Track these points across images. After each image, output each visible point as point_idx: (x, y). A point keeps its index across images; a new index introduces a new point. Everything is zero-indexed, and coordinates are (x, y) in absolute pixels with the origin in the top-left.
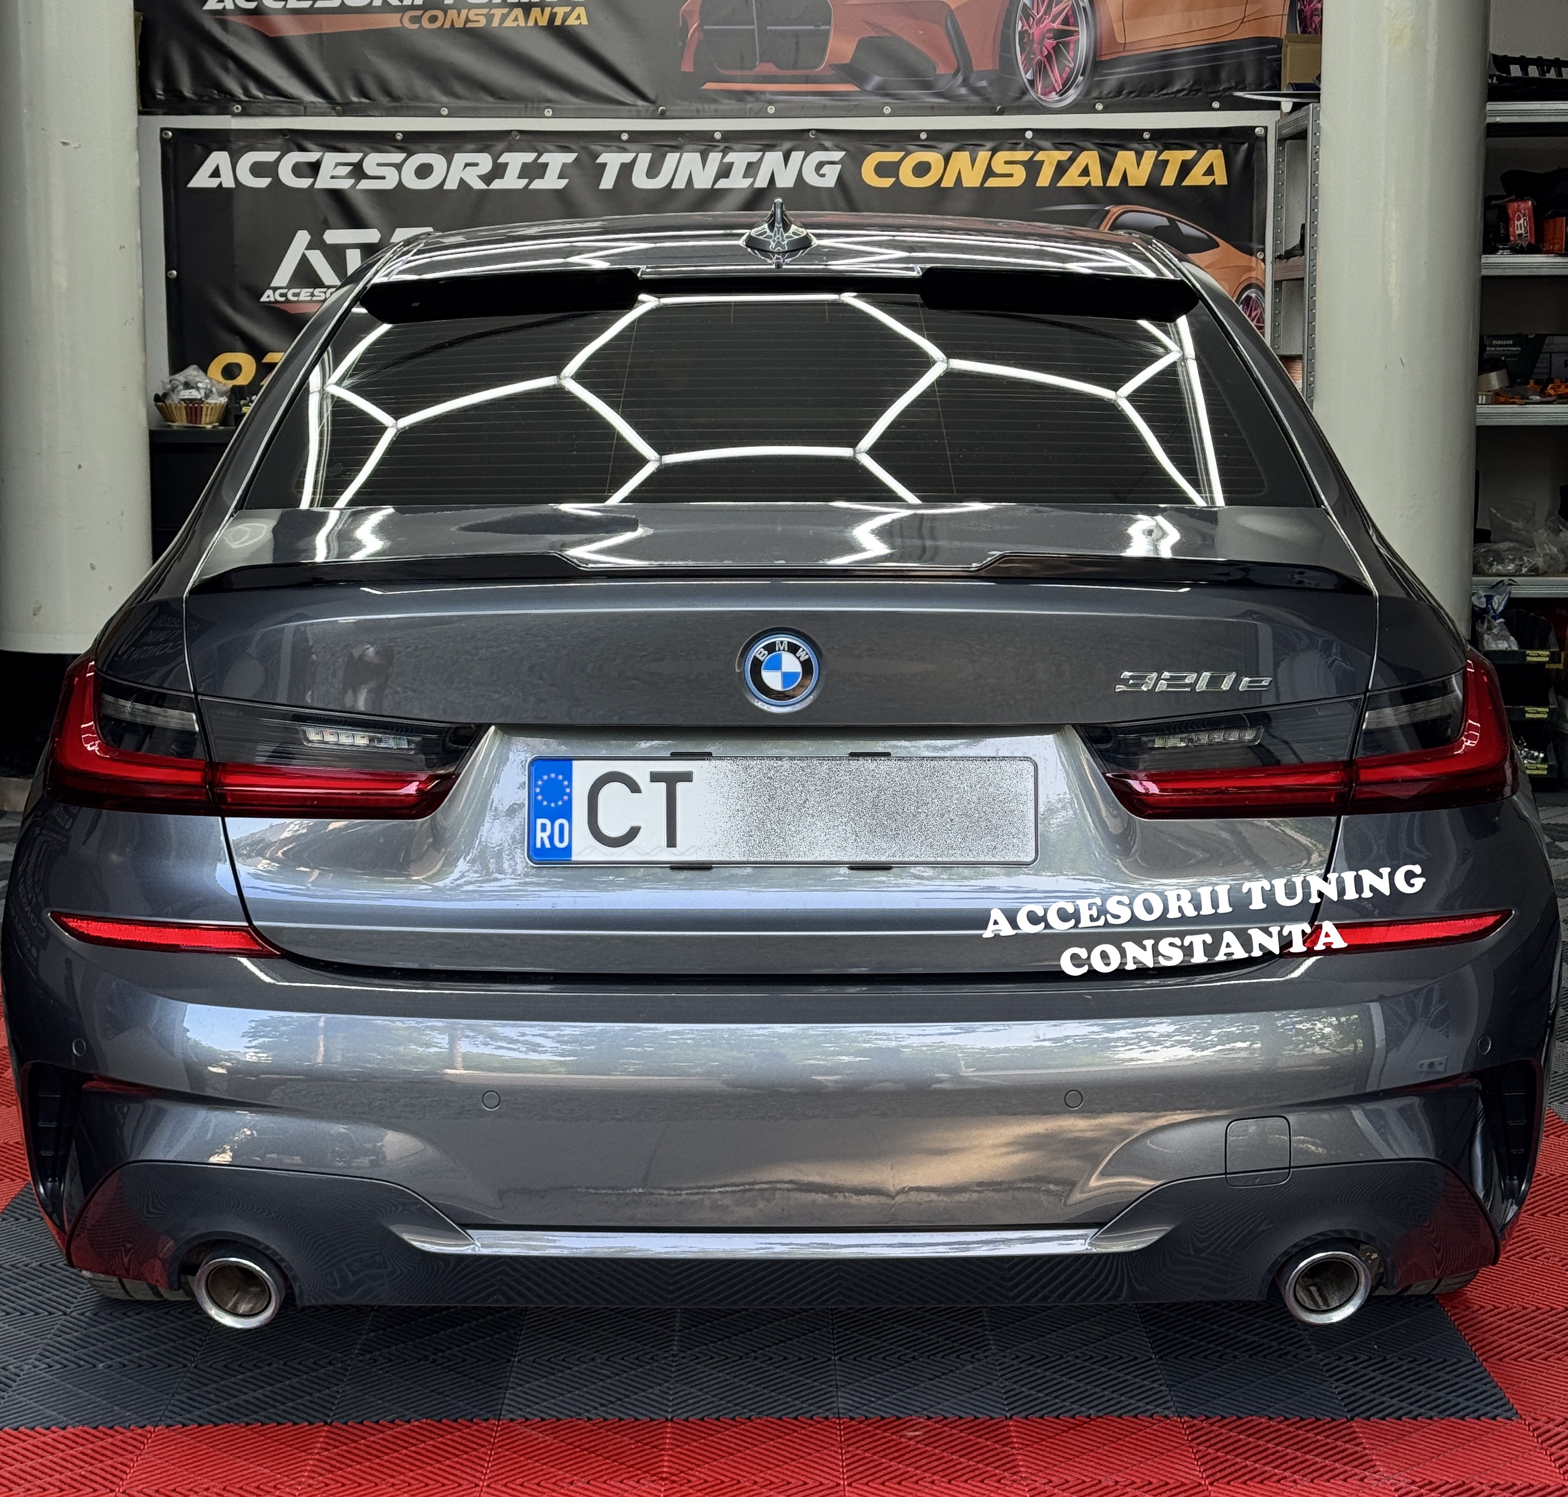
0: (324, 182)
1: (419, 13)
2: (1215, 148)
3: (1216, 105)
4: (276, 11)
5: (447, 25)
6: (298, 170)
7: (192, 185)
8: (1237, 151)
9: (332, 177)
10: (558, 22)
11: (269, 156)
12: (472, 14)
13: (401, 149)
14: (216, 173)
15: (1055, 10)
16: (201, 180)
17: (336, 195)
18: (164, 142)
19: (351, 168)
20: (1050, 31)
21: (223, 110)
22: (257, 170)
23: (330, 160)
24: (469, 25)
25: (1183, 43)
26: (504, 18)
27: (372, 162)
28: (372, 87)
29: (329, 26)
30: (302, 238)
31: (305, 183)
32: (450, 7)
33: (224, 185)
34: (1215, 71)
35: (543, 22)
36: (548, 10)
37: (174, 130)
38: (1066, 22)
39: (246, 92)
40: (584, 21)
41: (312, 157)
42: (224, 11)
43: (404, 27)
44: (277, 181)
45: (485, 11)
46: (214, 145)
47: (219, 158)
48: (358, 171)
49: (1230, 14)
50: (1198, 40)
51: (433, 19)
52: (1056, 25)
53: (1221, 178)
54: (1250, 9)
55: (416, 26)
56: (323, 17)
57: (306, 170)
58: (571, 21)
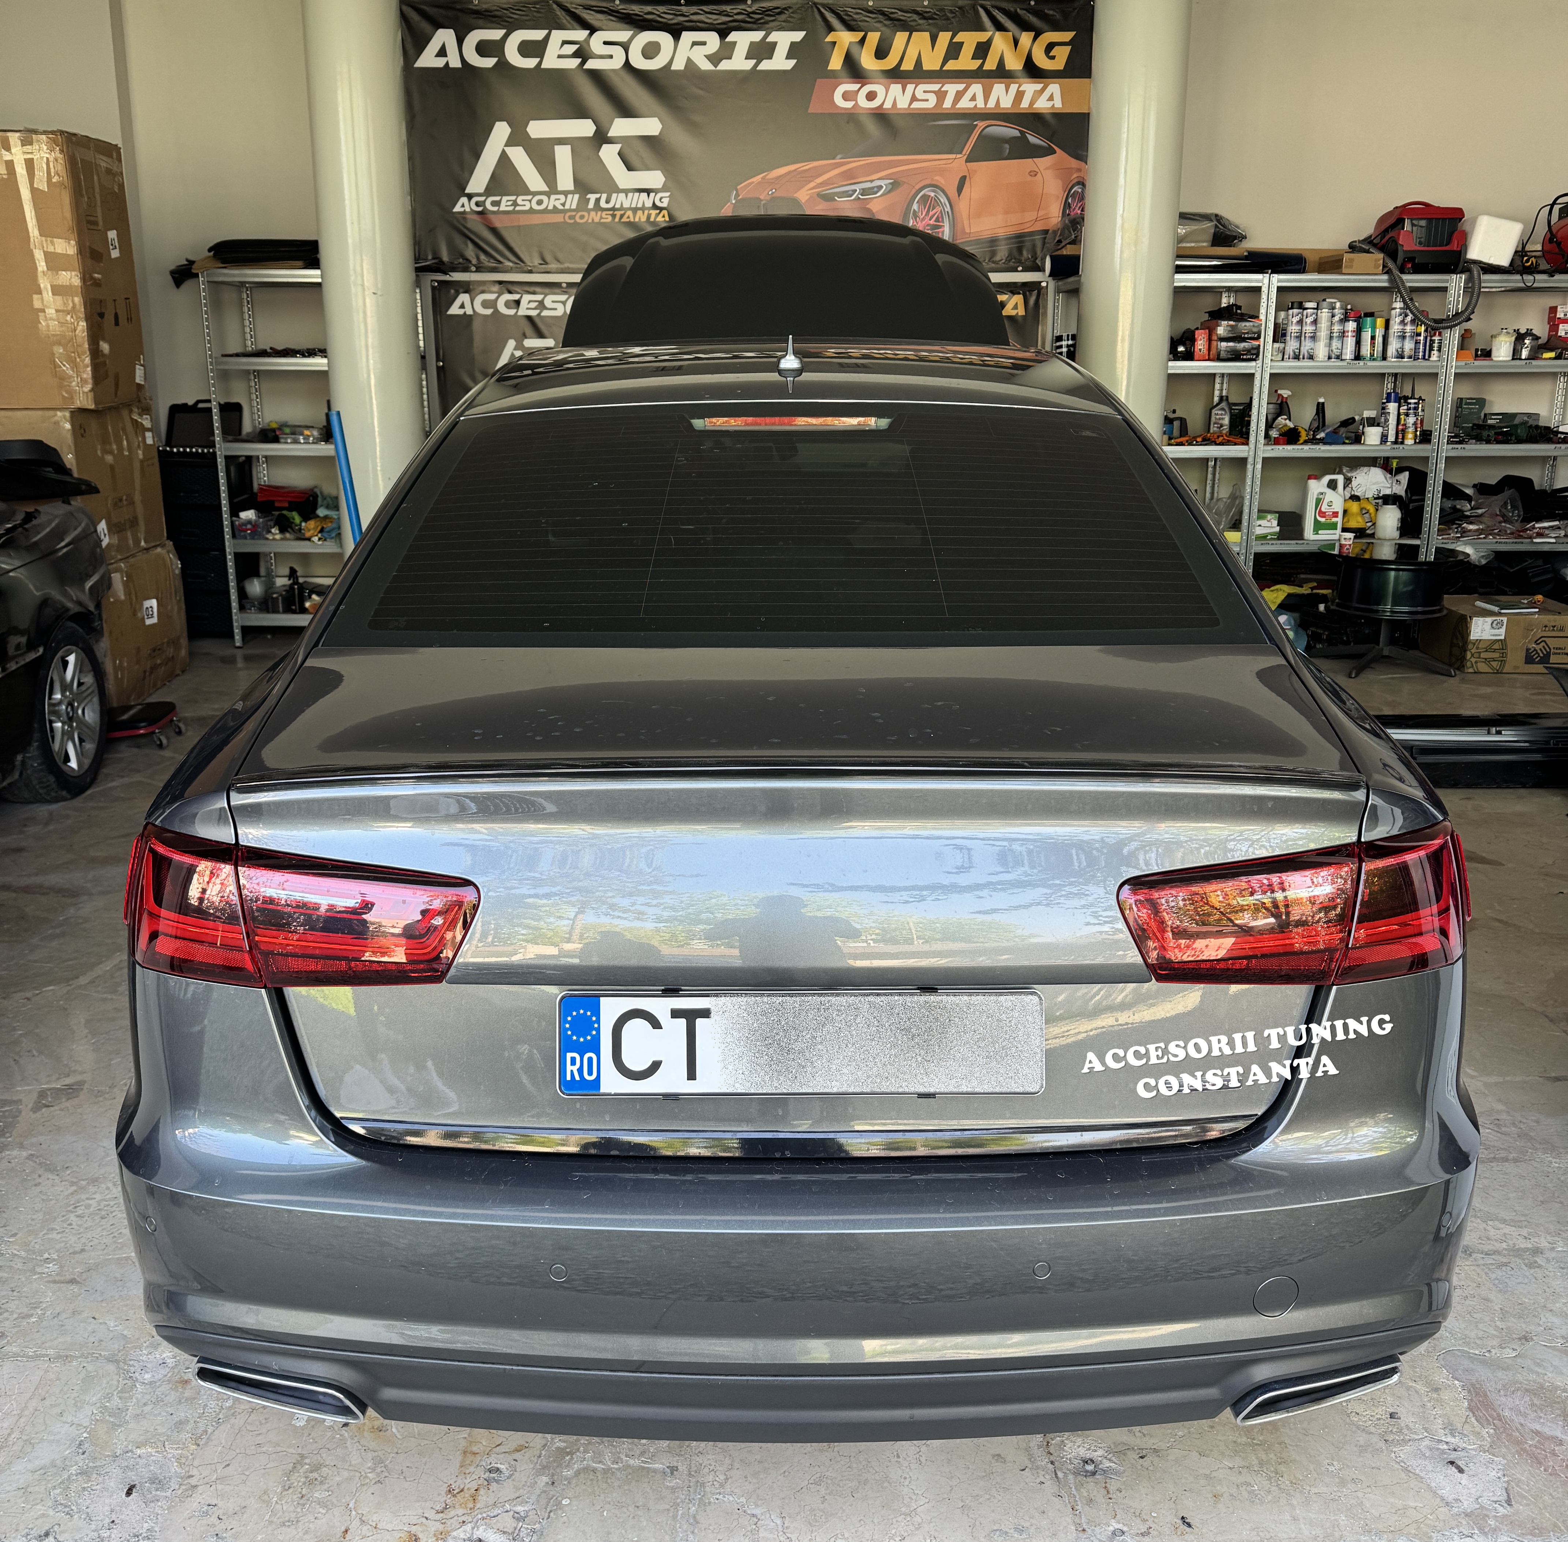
0: (523, 311)
1: (574, 213)
2: (1019, 293)
3: (1020, 268)
4: (494, 212)
5: (590, 221)
6: (507, 305)
7: (449, 312)
8: (1031, 294)
9: (528, 309)
10: (652, 219)
11: (492, 297)
12: (604, 216)
13: (565, 293)
14: (462, 306)
15: (931, 213)
16: (454, 310)
17: (529, 318)
18: (433, 288)
19: (537, 303)
20: (928, 225)
21: (466, 270)
22: (485, 304)
23: (526, 298)
24: (602, 221)
25: (1002, 233)
26: (622, 216)
27: (549, 301)
28: (548, 258)
29: (524, 221)
30: (511, 343)
31: (512, 312)
32: (591, 210)
33: (468, 313)
34: (1020, 250)
35: (644, 219)
36: (646, 212)
37: (439, 282)
38: (937, 220)
39: (478, 258)
40: (667, 219)
41: (516, 297)
42: (464, 212)
43: (565, 222)
44: (496, 311)
45: (611, 212)
46: (461, 290)
47: (464, 298)
48: (541, 305)
49: (1030, 216)
50: (1012, 231)
51: (582, 217)
52: (932, 222)
53: (1021, 311)
54: (1041, 213)
55: (572, 221)
56: (520, 216)
57: (513, 305)
58: (660, 219)
